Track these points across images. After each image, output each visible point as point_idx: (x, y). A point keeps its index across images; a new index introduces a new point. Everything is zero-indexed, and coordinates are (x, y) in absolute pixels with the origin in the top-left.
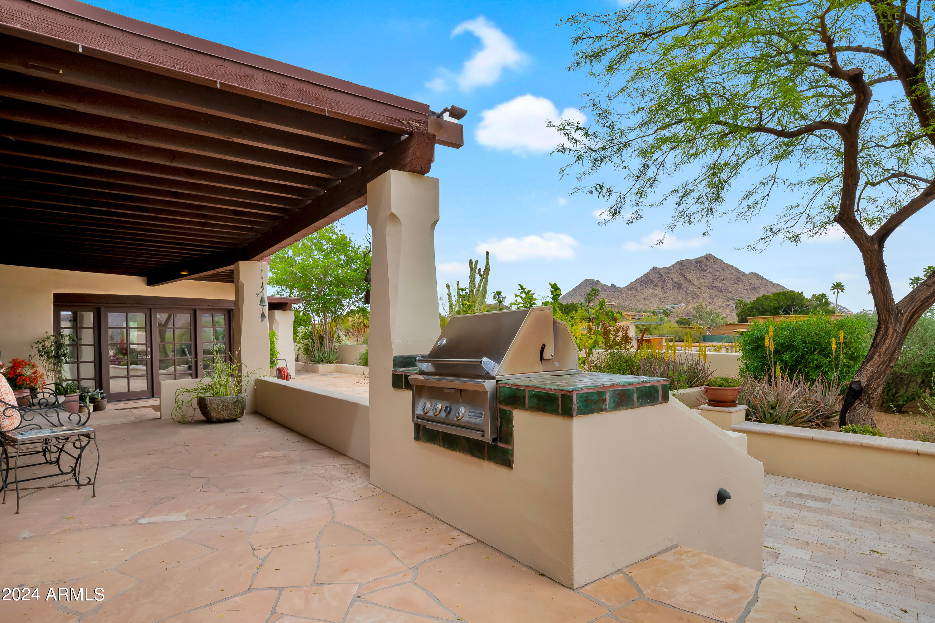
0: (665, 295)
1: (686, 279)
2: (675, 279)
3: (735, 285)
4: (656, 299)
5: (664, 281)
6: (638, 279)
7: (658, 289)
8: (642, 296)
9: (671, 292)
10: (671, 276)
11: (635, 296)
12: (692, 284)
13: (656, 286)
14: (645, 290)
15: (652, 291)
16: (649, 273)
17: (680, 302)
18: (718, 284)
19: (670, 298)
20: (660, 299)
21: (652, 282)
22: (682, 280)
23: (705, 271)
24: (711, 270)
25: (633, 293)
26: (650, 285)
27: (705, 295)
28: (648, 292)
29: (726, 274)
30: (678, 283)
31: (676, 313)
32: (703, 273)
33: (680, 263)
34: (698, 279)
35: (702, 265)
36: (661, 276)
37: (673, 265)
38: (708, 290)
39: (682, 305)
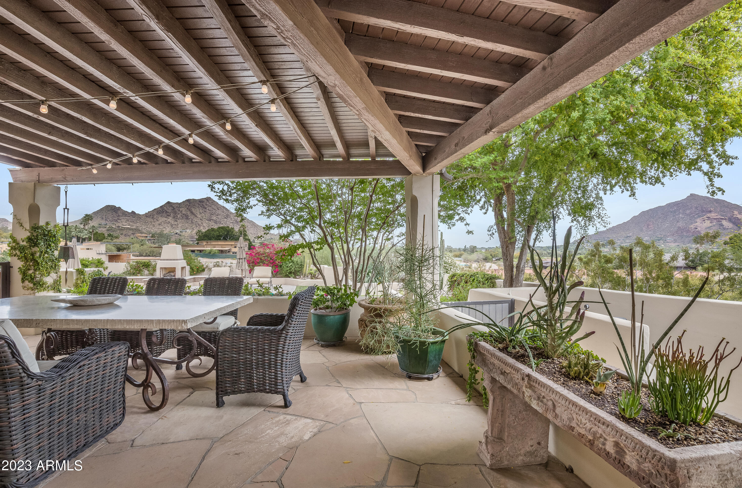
0: (176, 223)
1: (192, 213)
2: (183, 212)
3: (225, 220)
4: (169, 225)
5: (175, 213)
6: (155, 209)
7: (170, 218)
8: (157, 222)
9: (180, 221)
10: (181, 209)
11: (151, 222)
12: (196, 216)
13: (168, 216)
14: (160, 218)
15: (166, 219)
16: (164, 205)
17: (187, 229)
18: (214, 218)
19: (180, 225)
20: (172, 225)
21: (167, 212)
22: (189, 213)
23: (206, 208)
24: (210, 208)
25: (149, 220)
26: (164, 214)
27: (204, 225)
28: (162, 219)
29: (219, 212)
30: (185, 215)
31: (184, 236)
32: (204, 210)
33: (188, 201)
34: (200, 213)
35: (204, 204)
36: (174, 209)
37: (183, 202)
38: (207, 222)
39: (188, 231)
